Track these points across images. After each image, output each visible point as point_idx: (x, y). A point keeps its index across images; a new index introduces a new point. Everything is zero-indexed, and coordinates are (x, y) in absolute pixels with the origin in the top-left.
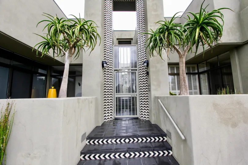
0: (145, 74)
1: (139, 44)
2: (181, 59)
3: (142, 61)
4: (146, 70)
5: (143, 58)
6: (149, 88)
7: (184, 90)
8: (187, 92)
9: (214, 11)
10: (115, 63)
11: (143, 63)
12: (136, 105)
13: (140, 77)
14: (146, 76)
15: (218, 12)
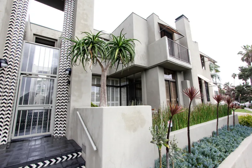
0: (66, 82)
1: (63, 49)
2: (103, 73)
3: (64, 68)
4: (68, 79)
5: (65, 65)
6: (69, 99)
7: (103, 101)
8: (105, 104)
9: (130, 39)
10: (23, 64)
11: (65, 70)
12: (50, 120)
13: (59, 86)
14: (67, 85)
15: (132, 41)
